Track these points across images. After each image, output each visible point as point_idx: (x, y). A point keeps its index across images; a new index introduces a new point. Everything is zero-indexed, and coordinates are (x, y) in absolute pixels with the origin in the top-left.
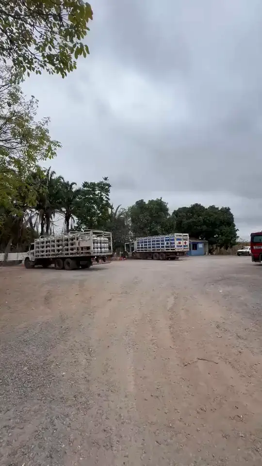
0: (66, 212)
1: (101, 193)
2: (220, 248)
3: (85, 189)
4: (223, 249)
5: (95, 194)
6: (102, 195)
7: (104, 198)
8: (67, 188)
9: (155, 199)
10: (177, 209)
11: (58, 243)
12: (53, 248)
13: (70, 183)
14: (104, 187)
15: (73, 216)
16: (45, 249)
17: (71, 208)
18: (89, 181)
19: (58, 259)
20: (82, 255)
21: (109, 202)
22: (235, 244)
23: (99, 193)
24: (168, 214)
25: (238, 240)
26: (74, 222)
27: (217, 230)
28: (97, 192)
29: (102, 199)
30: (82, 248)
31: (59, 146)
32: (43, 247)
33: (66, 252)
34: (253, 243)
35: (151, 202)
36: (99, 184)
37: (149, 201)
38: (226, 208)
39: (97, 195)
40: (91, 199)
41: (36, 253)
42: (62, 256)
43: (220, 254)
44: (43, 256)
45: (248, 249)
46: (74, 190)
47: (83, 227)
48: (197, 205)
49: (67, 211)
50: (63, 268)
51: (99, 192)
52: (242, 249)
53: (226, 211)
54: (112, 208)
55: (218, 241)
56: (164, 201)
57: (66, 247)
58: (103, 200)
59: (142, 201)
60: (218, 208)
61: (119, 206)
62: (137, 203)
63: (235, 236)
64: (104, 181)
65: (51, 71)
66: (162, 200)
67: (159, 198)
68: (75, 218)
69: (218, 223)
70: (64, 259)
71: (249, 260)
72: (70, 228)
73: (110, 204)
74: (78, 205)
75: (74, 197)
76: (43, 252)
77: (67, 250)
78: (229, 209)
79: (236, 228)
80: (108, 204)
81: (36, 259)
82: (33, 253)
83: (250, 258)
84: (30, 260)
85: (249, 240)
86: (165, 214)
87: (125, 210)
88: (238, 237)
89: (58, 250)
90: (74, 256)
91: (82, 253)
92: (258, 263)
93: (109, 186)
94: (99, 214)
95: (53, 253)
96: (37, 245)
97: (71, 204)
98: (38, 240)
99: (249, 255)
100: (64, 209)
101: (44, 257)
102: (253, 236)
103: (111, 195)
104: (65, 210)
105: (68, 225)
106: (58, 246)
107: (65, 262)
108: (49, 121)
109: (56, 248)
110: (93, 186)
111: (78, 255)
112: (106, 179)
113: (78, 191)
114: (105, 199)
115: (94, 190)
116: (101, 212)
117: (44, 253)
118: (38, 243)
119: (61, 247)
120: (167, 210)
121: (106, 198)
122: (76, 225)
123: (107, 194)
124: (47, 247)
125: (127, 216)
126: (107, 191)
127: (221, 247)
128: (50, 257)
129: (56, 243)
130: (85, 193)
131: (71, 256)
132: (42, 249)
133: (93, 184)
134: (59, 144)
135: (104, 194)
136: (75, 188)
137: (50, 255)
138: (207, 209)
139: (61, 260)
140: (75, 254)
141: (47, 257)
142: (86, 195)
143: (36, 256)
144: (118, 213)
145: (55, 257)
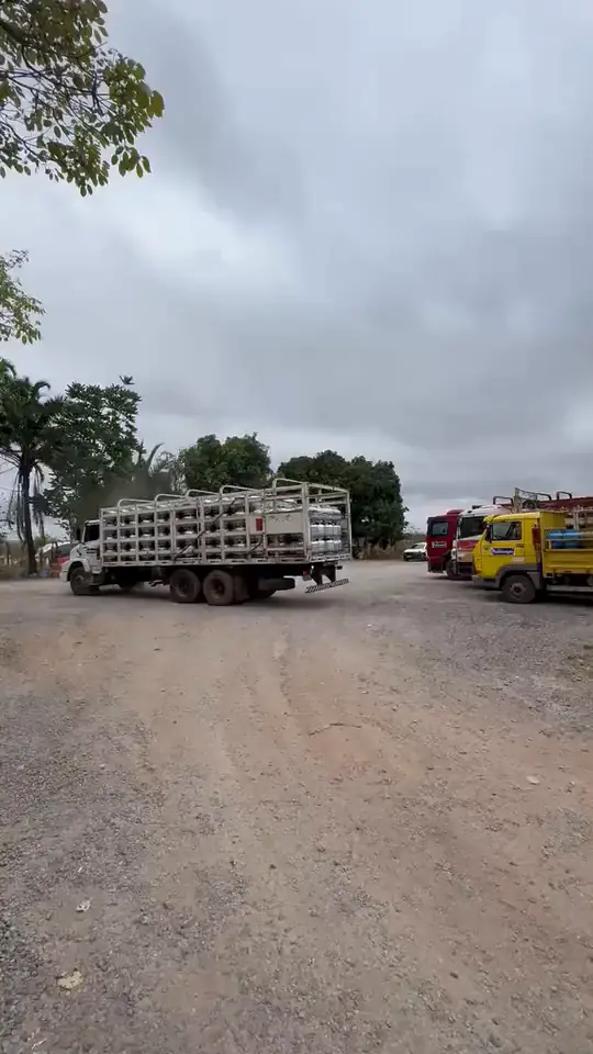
0: (20, 454)
1: (114, 414)
2: (372, 546)
3: (75, 400)
4: (377, 547)
5: (98, 414)
6: (118, 419)
7: (122, 425)
8: (24, 394)
9: (241, 436)
10: (287, 460)
11: (182, 523)
12: (163, 537)
13: (33, 382)
14: (123, 400)
15: (40, 465)
16: (134, 539)
17: (34, 445)
18: (86, 383)
19: (181, 571)
20: (270, 561)
21: (136, 436)
22: (401, 537)
23: (109, 414)
24: (269, 471)
25: (406, 530)
26: (42, 479)
27: (367, 508)
28: (105, 411)
29: (118, 429)
30: (270, 539)
31: (37, 309)
32: (127, 534)
33: (211, 550)
34: (431, 537)
35: (233, 442)
36: (110, 393)
37: (228, 438)
38: (386, 464)
39: (105, 419)
40: (92, 425)
41: (106, 549)
42: (196, 563)
43: (373, 557)
44: (127, 559)
45: (422, 549)
46: (42, 400)
47: (67, 492)
48: (329, 452)
49: (23, 450)
50: (201, 599)
51: (110, 410)
52: (413, 548)
53: (386, 469)
54: (141, 451)
55: (369, 529)
56: (261, 442)
57: (210, 534)
58: (121, 430)
59: (212, 438)
60: (370, 463)
61: (157, 447)
62: (200, 440)
63: (402, 523)
64: (121, 384)
65: (54, 173)
66: (257, 439)
67: (251, 435)
68: (46, 470)
69: (370, 493)
70: (202, 571)
71: (422, 568)
72: (31, 494)
73: (135, 441)
74: (54, 439)
75: (45, 419)
76: (128, 547)
77: (214, 543)
78: (391, 466)
79: (404, 505)
80: (131, 442)
81: (104, 568)
82: (98, 550)
83: (425, 565)
84: (87, 569)
85: (424, 529)
86: (262, 470)
87: (172, 456)
88: (407, 523)
89: (182, 544)
90: (238, 562)
91: (271, 554)
92: (440, 575)
93: (136, 398)
94: (110, 462)
95: (163, 551)
96: (111, 527)
97: (35, 434)
98: (112, 512)
99: (425, 560)
100: (15, 447)
101: (133, 564)
102: (432, 522)
103: (139, 421)
104: (19, 448)
105: (26, 486)
106: (181, 530)
107: (207, 581)
108: (24, 259)
109: (174, 537)
110: (94, 395)
111: (255, 561)
112: (127, 381)
113: (55, 406)
114: (125, 429)
115: (97, 404)
116: (114, 459)
117: (134, 552)
118: (114, 521)
119: (190, 535)
120: (267, 461)
121: (128, 425)
122: (50, 488)
123: (131, 418)
124: (141, 533)
125: (175, 471)
126: (131, 410)
127: (374, 542)
128: (153, 563)
129: (174, 522)
130: (75, 411)
131: (229, 562)
132: (125, 540)
133: (94, 390)
134: (38, 305)
135: (121, 417)
136: (45, 397)
137: (153, 558)
138: (348, 464)
139: (191, 575)
140: (245, 555)
141: (143, 564)
142: (77, 415)
143: (106, 559)
144: (154, 462)
145: (169, 563)
